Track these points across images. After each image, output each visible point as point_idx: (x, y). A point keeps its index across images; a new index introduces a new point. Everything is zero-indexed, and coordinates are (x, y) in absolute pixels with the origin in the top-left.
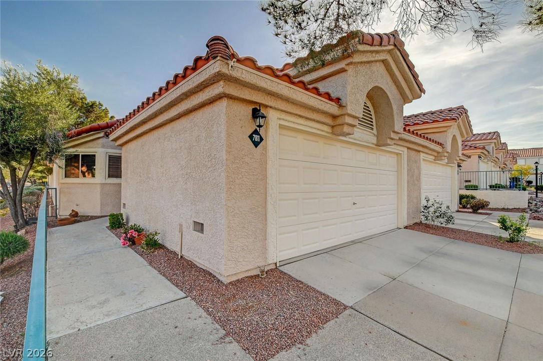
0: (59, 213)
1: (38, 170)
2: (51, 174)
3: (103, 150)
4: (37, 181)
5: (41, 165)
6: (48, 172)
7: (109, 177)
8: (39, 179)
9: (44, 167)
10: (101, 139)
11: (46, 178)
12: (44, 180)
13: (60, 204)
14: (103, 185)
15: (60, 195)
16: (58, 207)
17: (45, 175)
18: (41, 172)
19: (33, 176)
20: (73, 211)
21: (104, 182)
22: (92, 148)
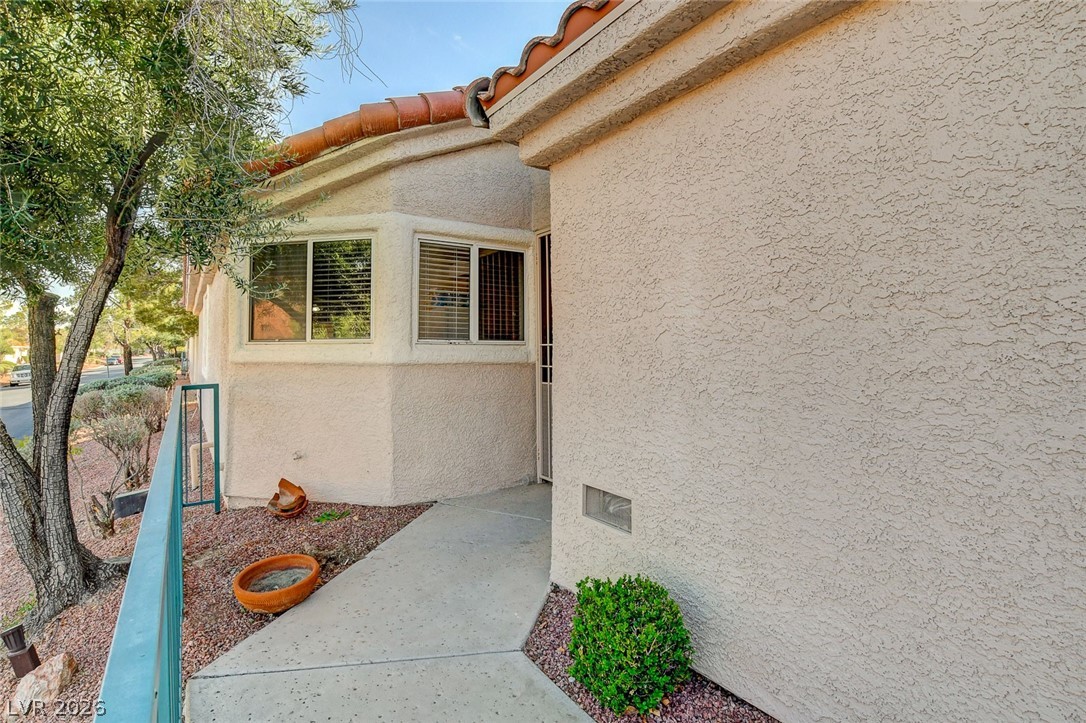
0: (226, 487)
1: (164, 326)
2: (193, 333)
3: (404, 218)
4: (167, 351)
5: (171, 312)
6: (187, 329)
7: (421, 336)
8: (170, 347)
9: (179, 317)
10: (393, 174)
11: (183, 346)
12: (179, 349)
13: (229, 452)
14: (401, 368)
15: (230, 413)
16: (222, 459)
17: (181, 338)
18: (172, 329)
19: (155, 340)
20: (284, 484)
21: (404, 358)
22: (356, 212)
